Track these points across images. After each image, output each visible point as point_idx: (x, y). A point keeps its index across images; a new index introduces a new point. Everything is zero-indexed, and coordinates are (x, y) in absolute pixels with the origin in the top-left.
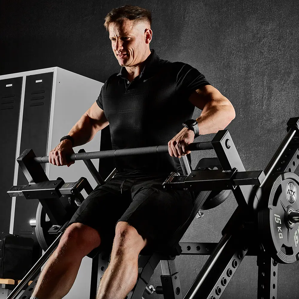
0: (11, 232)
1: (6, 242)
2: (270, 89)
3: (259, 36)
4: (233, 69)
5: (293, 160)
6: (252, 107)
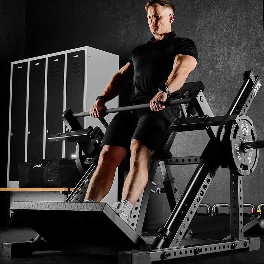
0: (63, 157)
1: (61, 164)
2: (229, 54)
3: (220, 18)
4: (204, 42)
5: (249, 99)
6: (218, 66)
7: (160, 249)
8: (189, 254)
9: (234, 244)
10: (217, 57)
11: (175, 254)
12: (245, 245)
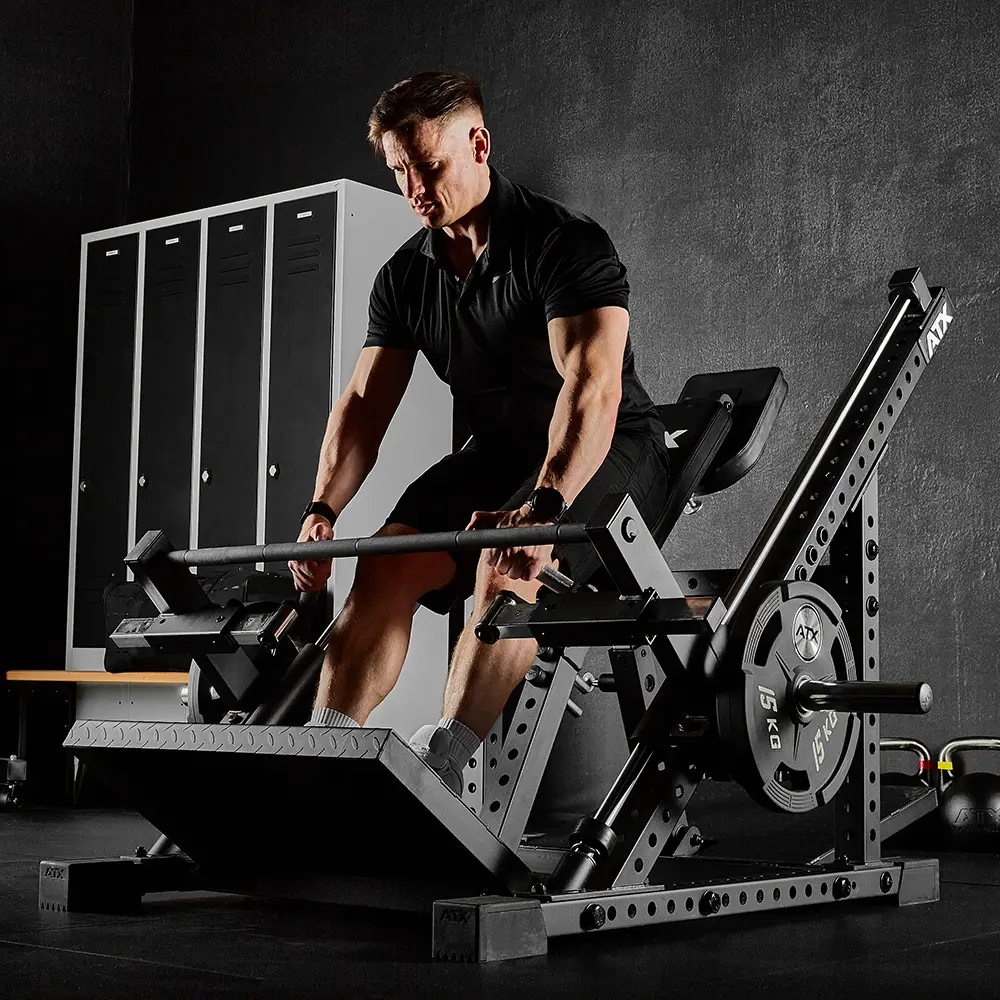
2: (846, 206)
3: (814, 80)
4: (758, 163)
5: (907, 370)
6: (804, 249)
7: (580, 892)
8: (681, 914)
9: (843, 882)
10: (802, 219)
11: (632, 910)
12: (885, 886)
